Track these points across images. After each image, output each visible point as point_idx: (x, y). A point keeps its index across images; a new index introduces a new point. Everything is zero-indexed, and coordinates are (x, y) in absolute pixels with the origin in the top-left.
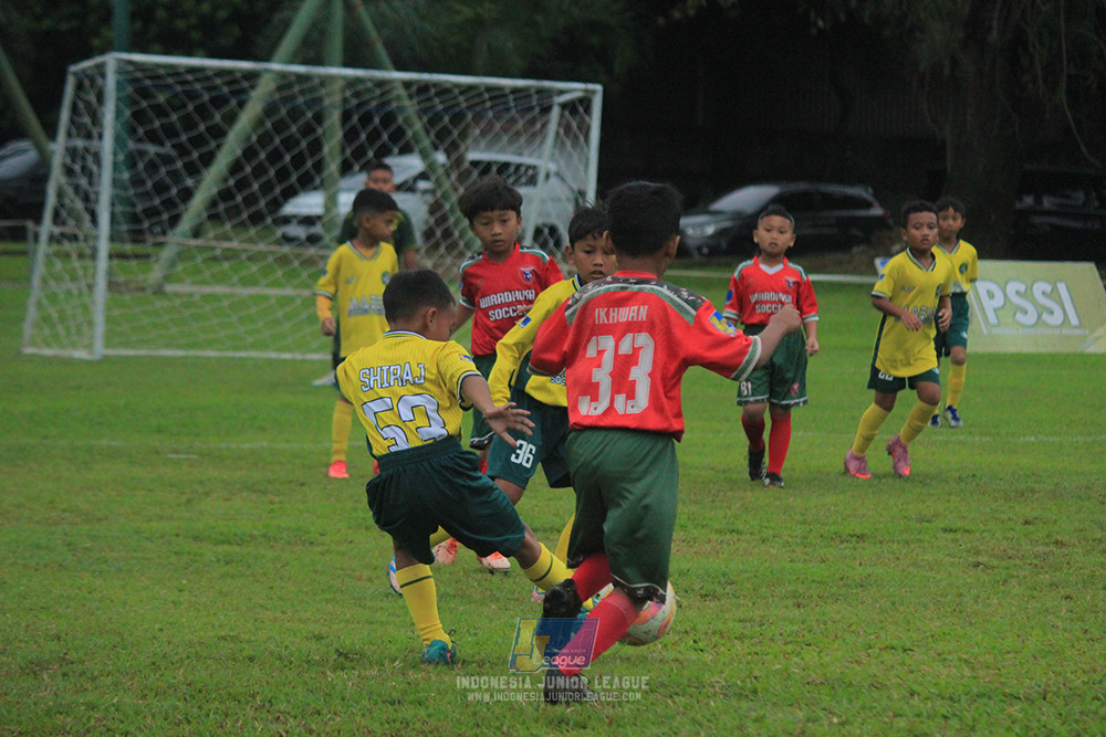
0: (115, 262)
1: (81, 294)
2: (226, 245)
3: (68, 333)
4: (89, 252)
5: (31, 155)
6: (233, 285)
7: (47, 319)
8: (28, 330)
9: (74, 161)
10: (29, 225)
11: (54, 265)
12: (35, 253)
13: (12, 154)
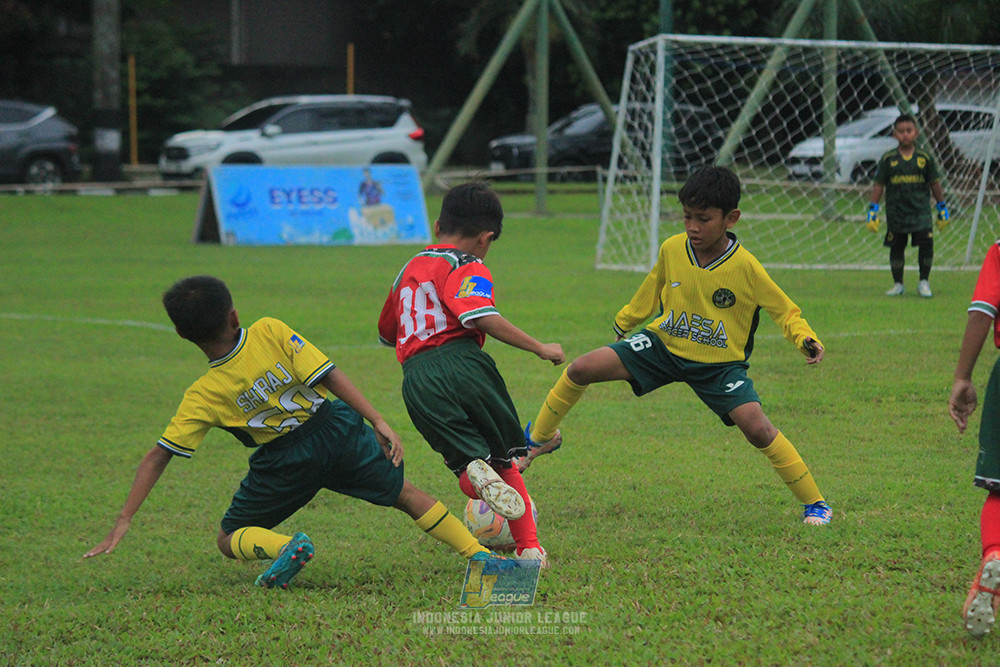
0: (665, 196)
1: (639, 223)
2: (749, 181)
3: (630, 252)
4: (645, 189)
5: (599, 116)
6: (756, 212)
7: (614, 242)
8: (600, 251)
9: (633, 119)
10: (599, 169)
11: (619, 200)
12: (604, 191)
13: (585, 116)
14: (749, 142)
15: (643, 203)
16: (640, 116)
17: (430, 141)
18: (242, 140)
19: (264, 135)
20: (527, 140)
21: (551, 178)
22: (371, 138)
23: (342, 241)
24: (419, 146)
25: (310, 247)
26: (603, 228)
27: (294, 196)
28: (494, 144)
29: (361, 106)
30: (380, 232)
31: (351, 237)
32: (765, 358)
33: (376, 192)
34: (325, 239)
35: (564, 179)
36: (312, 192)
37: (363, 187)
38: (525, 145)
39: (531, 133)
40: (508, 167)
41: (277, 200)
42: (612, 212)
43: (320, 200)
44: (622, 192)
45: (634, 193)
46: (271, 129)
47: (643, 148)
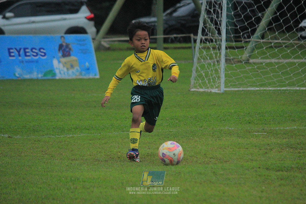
0: (228, 50)
1: (214, 65)
2: (276, 41)
3: (209, 82)
4: (217, 47)
5: (192, 6)
6: (279, 59)
7: (200, 76)
8: (192, 81)
9: (210, 7)
10: (192, 35)
11: (203, 52)
12: (195, 48)
13: (184, 6)
14: (275, 19)
15: (216, 54)
16: (214, 6)
17: (98, 21)
19: (4, 17)
20: (153, 19)
21: (166, 41)
22: (65, 19)
23: (49, 77)
24: (92, 23)
25: (31, 80)
26: (194, 68)
27: (22, 52)
28: (133, 22)
30: (70, 72)
31: (54, 75)
32: (284, 140)
33: (68, 50)
34: (40, 76)
35: (173, 41)
36: (32, 49)
37: (61, 46)
39: (154, 16)
41: (12, 55)
42: (198, 59)
43: (37, 54)
44: (204, 48)
45: (211, 49)
46: (8, 14)
47: (216, 24)
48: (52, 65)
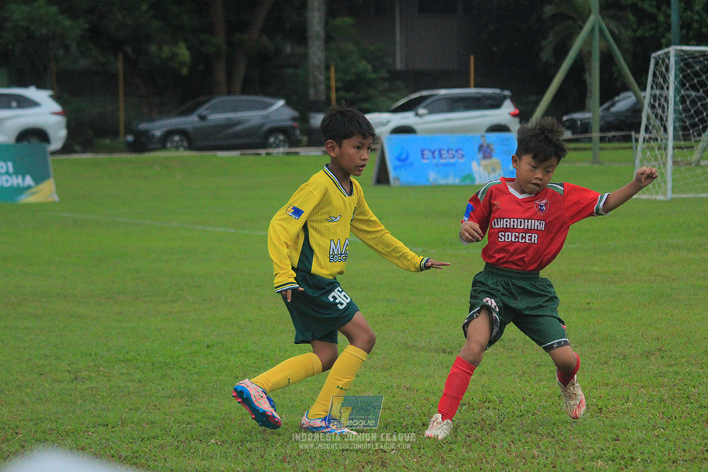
0: (676, 151)
3: (654, 187)
4: (663, 146)
5: (633, 99)
9: (655, 101)
10: (633, 134)
11: (646, 153)
12: (636, 148)
13: (623, 99)
15: (662, 155)
16: (659, 99)
17: (523, 116)
18: (403, 118)
19: (417, 115)
20: (586, 115)
21: (602, 139)
22: (485, 116)
23: (468, 182)
24: (517, 120)
25: (447, 186)
27: (437, 154)
28: (565, 118)
29: (480, 95)
30: (492, 177)
31: (473, 180)
33: (489, 151)
34: (457, 181)
35: (610, 140)
36: (448, 151)
37: (481, 147)
38: (586, 119)
39: (589, 111)
40: (573, 134)
41: (426, 157)
42: (641, 160)
43: (454, 156)
44: (648, 148)
45: (656, 149)
46: (422, 111)
47: (662, 119)
48: (470, 169)
